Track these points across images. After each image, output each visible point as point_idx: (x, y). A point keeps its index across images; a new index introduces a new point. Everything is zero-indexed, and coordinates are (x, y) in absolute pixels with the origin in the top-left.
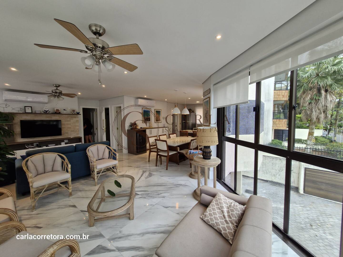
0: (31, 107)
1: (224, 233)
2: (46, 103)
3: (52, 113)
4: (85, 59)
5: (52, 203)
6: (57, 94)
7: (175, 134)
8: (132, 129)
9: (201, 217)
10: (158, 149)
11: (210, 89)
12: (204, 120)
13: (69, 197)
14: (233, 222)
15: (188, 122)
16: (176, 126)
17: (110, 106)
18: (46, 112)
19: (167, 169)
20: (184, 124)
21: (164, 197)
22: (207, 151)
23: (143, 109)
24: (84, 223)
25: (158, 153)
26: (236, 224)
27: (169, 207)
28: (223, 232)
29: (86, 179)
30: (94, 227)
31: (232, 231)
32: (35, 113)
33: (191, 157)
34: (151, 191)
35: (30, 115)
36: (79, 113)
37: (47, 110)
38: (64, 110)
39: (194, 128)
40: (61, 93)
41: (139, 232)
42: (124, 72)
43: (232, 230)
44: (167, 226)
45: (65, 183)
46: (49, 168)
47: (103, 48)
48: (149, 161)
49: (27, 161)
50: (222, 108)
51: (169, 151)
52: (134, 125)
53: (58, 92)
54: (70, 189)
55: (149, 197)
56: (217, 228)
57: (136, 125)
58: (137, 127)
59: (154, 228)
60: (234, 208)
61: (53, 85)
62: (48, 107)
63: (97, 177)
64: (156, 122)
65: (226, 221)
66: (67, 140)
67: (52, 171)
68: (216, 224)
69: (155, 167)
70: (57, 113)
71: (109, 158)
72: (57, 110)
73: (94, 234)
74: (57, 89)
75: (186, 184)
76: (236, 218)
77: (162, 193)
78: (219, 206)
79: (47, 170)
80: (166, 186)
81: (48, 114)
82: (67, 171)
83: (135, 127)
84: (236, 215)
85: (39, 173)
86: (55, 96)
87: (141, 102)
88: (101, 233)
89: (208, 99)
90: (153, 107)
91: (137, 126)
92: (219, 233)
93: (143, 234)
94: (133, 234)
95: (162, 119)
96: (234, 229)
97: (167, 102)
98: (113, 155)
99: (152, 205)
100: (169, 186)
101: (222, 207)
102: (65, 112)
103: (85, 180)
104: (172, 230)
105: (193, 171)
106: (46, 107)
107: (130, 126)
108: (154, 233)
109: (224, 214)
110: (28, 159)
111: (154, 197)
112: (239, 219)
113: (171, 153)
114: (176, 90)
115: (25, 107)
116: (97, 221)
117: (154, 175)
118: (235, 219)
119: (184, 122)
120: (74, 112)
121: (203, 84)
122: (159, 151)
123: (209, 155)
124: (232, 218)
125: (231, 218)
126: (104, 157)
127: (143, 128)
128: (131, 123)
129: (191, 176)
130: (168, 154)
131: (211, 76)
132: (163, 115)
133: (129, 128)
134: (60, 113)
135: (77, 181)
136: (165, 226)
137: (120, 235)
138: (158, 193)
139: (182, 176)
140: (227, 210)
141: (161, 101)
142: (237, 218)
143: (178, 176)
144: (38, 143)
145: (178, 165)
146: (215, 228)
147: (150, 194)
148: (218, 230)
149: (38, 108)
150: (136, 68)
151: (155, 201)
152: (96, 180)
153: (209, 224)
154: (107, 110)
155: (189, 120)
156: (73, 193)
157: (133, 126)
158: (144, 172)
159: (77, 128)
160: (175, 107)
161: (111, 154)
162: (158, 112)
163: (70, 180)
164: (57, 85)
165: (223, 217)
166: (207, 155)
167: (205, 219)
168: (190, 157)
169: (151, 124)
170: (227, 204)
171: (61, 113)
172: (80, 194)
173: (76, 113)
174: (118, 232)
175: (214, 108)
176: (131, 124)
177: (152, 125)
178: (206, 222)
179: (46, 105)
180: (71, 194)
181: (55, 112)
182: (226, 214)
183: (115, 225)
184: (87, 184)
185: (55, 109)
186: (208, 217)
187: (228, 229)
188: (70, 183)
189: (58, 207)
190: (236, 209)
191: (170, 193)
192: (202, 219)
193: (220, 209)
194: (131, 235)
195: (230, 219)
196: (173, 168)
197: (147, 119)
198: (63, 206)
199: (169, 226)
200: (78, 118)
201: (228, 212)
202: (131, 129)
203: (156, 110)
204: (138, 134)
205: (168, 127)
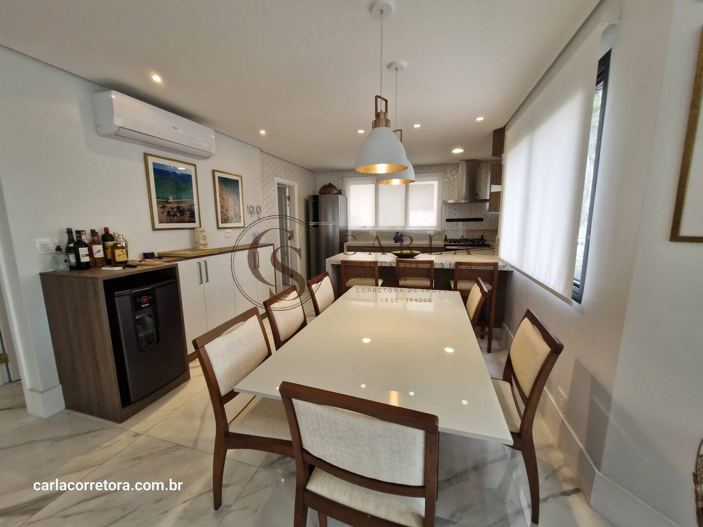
8: (77, 267)
10: (308, 459)
15: (322, 224)
23: (151, 160)
52: (94, 242)
57: (110, 243)
58: (118, 252)
64: (221, 225)
83: (101, 255)
90: (206, 159)
91: (115, 247)
107: (58, 249)
119: (312, 223)
127: (160, 257)
128: (69, 232)
133: (55, 261)
157: (83, 251)
162: (228, 185)
169: (200, 235)
176: (71, 240)
177: (205, 238)
197: (175, 209)
202: (72, 268)
203: (217, 175)
204: (123, 301)
205: (273, 245)
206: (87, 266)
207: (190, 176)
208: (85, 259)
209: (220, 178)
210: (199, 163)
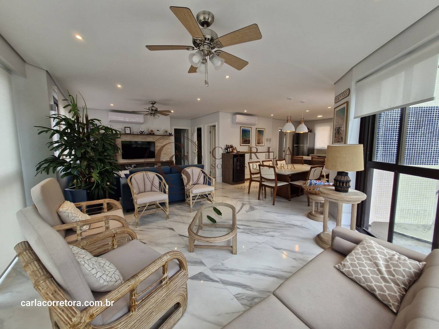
0: (130, 128)
1: (379, 294)
2: (142, 124)
3: (147, 134)
4: (194, 56)
5: (152, 222)
6: (154, 112)
7: (285, 161)
8: (228, 152)
9: (337, 266)
10: (261, 178)
11: (349, 90)
12: (335, 137)
13: (167, 219)
14: (398, 282)
15: (301, 145)
16: (284, 151)
17: (202, 125)
18: (142, 133)
19: (274, 205)
20: (295, 148)
21: (273, 237)
22: (343, 180)
23: (242, 128)
24: (184, 247)
25: (262, 183)
26: (403, 286)
27: (281, 249)
28: (377, 292)
29: (181, 205)
30: (194, 253)
31: (398, 294)
32: (133, 134)
33: (312, 190)
34: (256, 227)
35: (128, 136)
36: (171, 134)
37: (143, 130)
38: (158, 130)
39: (312, 155)
40: (156, 110)
41: (244, 269)
42: (225, 77)
43: (396, 293)
44: (280, 270)
45: (163, 204)
46: (148, 187)
47: (212, 40)
48: (249, 193)
49: (131, 179)
50: (369, 116)
51: (278, 181)
53: (154, 109)
54: (168, 211)
55: (252, 233)
56: (367, 285)
57: (232, 148)
59: (264, 269)
60: (400, 263)
61: (150, 102)
62: (144, 128)
63: (193, 203)
64: (257, 145)
65: (384, 279)
66: (160, 164)
67: (151, 191)
68: (363, 280)
69: (257, 201)
70: (151, 134)
71: (204, 184)
72: (152, 131)
73: (194, 260)
74: (153, 106)
75: (303, 226)
76: (404, 277)
77: (269, 231)
78: (370, 256)
79: (146, 190)
80: (275, 225)
81: (144, 135)
82: (165, 192)
83: (231, 150)
84: (404, 273)
85: (141, 191)
86: (151, 114)
87: (240, 118)
88: (202, 261)
89: (345, 105)
90: (255, 125)
91: (233, 149)
92: (371, 293)
93: (250, 272)
94: (237, 270)
95: (266, 142)
96: (399, 292)
97: (273, 118)
98: (208, 180)
99: (257, 242)
100: (278, 225)
101: (376, 258)
102: (158, 133)
103: (179, 205)
104: (288, 277)
105: (314, 210)
106: (142, 128)
107: (225, 149)
108: (264, 274)
109: (380, 268)
110: (132, 177)
111: (259, 234)
112: (410, 280)
113: (280, 184)
114: (290, 98)
115: (125, 127)
116: (196, 248)
117: (256, 209)
118: (401, 277)
119: (295, 145)
120: (166, 133)
121: (335, 84)
122: (263, 181)
123: (346, 185)
124: (397, 276)
125: (394, 276)
126: (199, 182)
127: (241, 152)
128: (227, 145)
129: (310, 216)
130: (276, 184)
131: (354, 69)
132: (266, 136)
133: (224, 151)
134: (153, 134)
135: (173, 205)
136: (278, 270)
137: (222, 267)
138: (264, 231)
139: (297, 215)
140: (386, 263)
141: (265, 116)
142: (406, 278)
143: (290, 214)
144: (135, 165)
145: (290, 201)
146: (362, 285)
147: (253, 230)
148: (368, 289)
149: (136, 129)
150: (245, 63)
151: (260, 239)
152: (191, 206)
153: (351, 277)
154: (199, 130)
155: (303, 144)
156: (170, 216)
157: (229, 149)
158: (243, 205)
159: (169, 150)
160: (287, 122)
161: (206, 179)
162: (260, 132)
163: (167, 201)
164: (153, 101)
165: (378, 272)
166: (343, 185)
167: (344, 270)
168: (310, 190)
170: (385, 256)
171: (155, 134)
172: (176, 218)
173: (169, 134)
174: (220, 264)
175: (355, 118)
176: (227, 147)
178: (346, 274)
179: (142, 125)
180: (167, 217)
181: (150, 133)
182: (383, 269)
183: (216, 256)
184: (182, 209)
185: (150, 130)
186: (349, 268)
187: (387, 290)
188: (167, 205)
189: (158, 227)
190: (404, 265)
191: (282, 233)
192: (339, 270)
193: (371, 261)
194: (236, 271)
195: (391, 277)
196: (282, 204)
197: (246, 140)
198: (161, 227)
199: (283, 271)
200: (170, 139)
201: (387, 267)
203: (257, 129)
204: (235, 159)
205: (273, 152)
206: (229, 152)
207: (250, 131)
208: (229, 151)
209: (258, 130)
210: (253, 127)
